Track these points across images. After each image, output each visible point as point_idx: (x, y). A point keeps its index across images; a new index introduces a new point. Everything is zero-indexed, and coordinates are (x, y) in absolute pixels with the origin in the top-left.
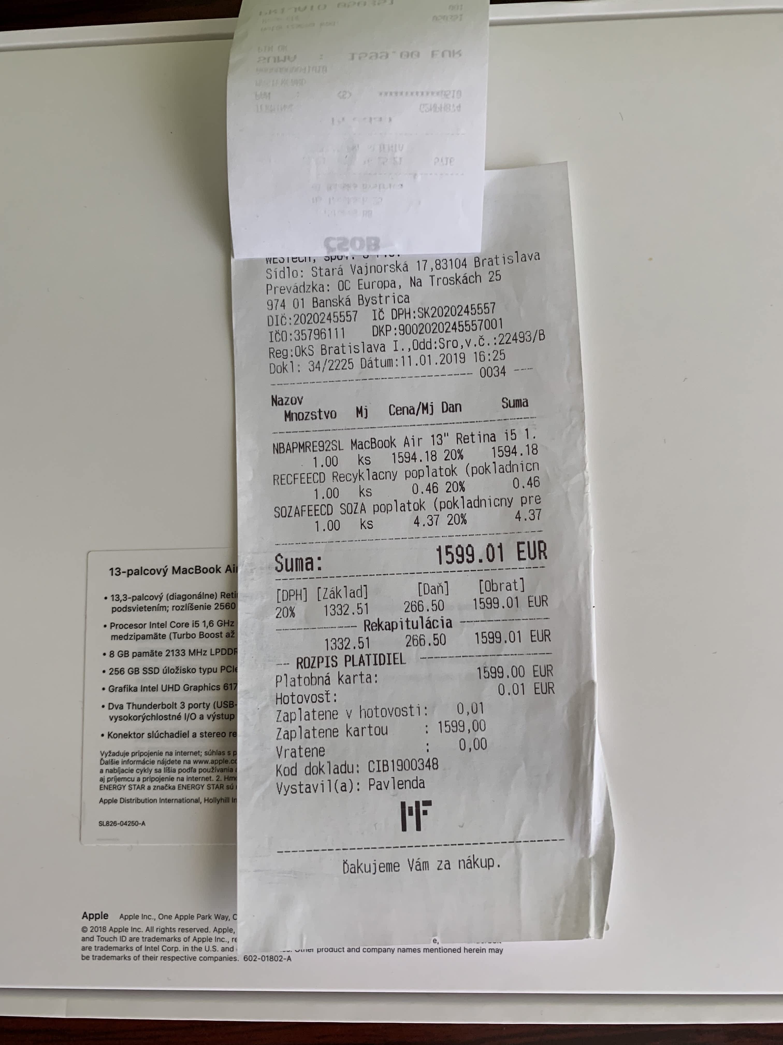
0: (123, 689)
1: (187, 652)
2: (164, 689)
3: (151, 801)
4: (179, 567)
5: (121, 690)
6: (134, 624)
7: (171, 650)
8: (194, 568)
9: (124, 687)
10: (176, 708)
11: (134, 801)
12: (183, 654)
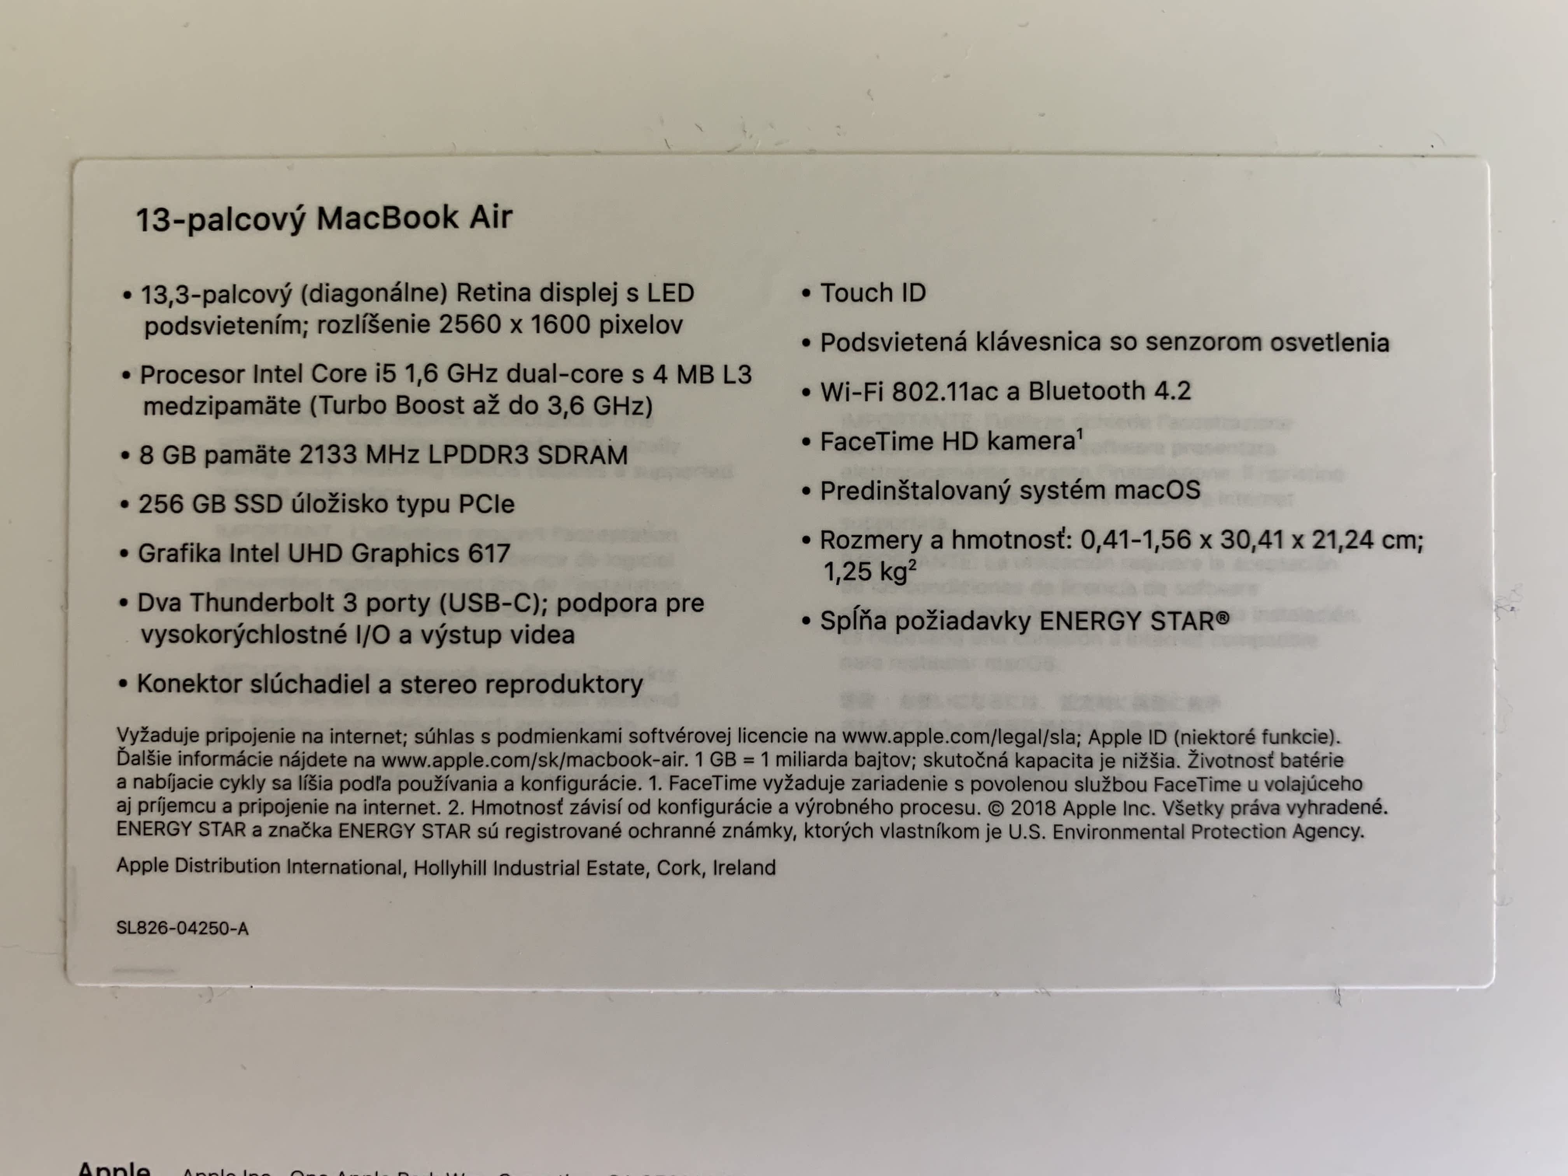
0: (180, 553)
1: (361, 454)
2: (297, 555)
3: (264, 868)
4: (338, 210)
5: (174, 556)
6: (208, 371)
7: (314, 447)
8: (381, 212)
9: (184, 549)
10: (331, 610)
11: (217, 866)
12: (350, 458)
